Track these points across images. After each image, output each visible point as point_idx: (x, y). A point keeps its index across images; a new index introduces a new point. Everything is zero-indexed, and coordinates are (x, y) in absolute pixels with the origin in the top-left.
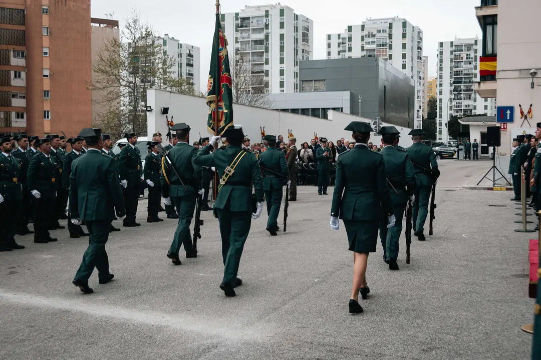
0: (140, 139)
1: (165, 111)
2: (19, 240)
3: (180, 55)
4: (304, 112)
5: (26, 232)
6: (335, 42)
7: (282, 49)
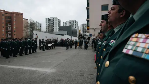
1: (37, 34)
3: (39, 25)
6: (64, 23)
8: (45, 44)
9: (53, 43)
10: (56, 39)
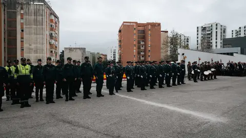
0: (177, 62)
1: (183, 54)
2: (146, 88)
3: (185, 39)
4: (224, 54)
5: (148, 86)
7: (216, 36)
8: (199, 71)
9: (213, 70)
10: (218, 62)
